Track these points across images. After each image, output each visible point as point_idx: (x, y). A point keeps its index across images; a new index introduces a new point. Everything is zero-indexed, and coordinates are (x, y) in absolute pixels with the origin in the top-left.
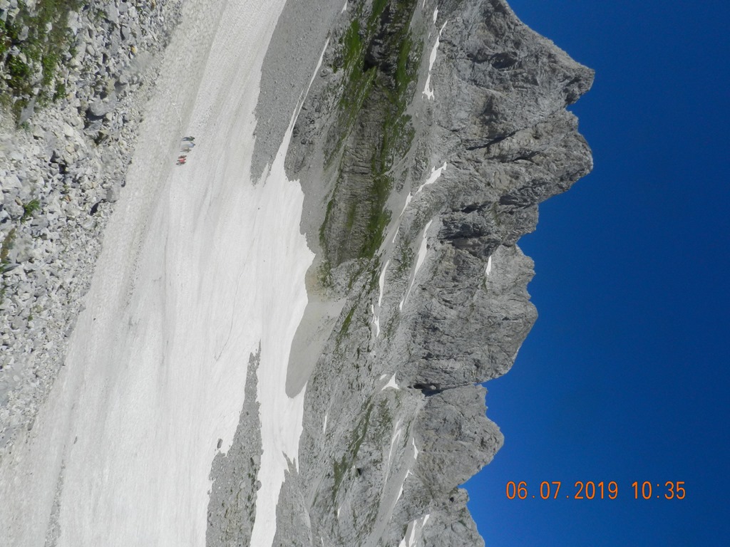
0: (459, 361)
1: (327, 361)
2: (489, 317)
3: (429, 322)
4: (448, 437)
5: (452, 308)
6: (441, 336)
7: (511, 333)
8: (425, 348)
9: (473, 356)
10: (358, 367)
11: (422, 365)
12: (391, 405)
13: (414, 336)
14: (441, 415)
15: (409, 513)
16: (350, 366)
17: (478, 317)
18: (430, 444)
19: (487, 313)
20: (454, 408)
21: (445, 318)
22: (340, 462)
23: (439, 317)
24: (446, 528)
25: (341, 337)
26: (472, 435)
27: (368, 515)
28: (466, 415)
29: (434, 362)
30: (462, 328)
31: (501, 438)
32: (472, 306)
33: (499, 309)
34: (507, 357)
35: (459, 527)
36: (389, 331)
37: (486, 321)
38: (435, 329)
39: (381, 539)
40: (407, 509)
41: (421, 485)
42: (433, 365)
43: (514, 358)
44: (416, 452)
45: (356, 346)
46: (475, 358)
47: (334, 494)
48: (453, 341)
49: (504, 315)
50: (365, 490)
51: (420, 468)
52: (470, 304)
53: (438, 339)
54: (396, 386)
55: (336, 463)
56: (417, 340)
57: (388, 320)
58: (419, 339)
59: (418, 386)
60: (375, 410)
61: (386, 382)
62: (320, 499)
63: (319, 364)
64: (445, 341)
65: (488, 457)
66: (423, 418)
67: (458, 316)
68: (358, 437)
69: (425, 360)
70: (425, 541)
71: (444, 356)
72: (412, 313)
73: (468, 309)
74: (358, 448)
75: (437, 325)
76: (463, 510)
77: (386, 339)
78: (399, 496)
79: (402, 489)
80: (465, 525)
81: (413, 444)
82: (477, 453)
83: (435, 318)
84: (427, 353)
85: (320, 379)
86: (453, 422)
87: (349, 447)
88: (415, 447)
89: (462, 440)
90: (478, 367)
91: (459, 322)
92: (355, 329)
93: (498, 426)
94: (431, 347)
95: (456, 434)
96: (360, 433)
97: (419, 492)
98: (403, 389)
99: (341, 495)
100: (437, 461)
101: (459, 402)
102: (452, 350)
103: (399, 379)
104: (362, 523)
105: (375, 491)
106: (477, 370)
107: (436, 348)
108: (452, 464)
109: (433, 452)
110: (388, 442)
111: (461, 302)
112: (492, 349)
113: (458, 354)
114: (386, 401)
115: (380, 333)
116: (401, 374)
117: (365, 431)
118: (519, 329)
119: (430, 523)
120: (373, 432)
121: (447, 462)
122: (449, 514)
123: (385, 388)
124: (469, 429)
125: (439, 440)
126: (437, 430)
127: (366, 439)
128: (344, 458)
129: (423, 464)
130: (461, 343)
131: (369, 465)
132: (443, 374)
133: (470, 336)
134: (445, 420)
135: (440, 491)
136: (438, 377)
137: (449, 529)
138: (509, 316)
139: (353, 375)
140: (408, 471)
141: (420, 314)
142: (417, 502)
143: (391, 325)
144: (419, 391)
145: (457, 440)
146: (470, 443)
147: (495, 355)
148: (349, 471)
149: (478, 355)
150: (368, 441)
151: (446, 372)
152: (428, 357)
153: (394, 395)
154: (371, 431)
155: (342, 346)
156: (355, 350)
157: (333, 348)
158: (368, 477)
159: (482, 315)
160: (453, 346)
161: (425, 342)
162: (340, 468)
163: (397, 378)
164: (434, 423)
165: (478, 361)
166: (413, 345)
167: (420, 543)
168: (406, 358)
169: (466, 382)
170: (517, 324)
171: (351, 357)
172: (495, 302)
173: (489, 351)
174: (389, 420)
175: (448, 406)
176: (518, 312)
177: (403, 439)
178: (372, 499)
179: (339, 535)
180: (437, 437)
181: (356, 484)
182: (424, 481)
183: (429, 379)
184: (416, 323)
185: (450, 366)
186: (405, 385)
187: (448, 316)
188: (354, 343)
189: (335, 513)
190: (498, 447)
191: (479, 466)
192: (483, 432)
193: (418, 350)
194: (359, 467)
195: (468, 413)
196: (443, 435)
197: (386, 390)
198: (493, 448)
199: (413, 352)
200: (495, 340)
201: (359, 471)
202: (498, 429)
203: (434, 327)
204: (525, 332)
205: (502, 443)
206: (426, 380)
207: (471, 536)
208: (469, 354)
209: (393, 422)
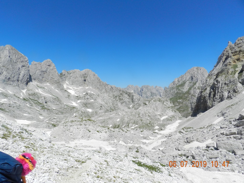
0: (21, 72)
1: (10, 114)
2: (8, 62)
3: (6, 80)
4: (45, 75)
5: (3, 73)
6: (12, 77)
7: (15, 55)
8: (15, 81)
9: (20, 68)
10: (14, 107)
11: (20, 82)
12: (30, 92)
13: (10, 84)
14: (39, 76)
15: (62, 89)
16: (13, 109)
17: (7, 65)
18: (47, 80)
19: (6, 62)
20: (37, 72)
21: (6, 75)
22: (41, 108)
23: (5, 77)
24: (71, 78)
25: (5, 111)
26: (46, 68)
27: (57, 101)
28: (40, 69)
29: (20, 79)
30: (10, 70)
31: (49, 60)
32: (3, 66)
33: (6, 59)
34: (22, 57)
35: (71, 75)
36: (6, 96)
37: (9, 63)
38: (9, 78)
39: (66, 97)
40: (61, 89)
41: (56, 85)
42: (21, 79)
43: (23, 55)
44: (48, 84)
45: (8, 107)
46: (21, 67)
47: (49, 110)
48: (14, 73)
49: (8, 57)
50: (51, 102)
51: (52, 84)
52: (2, 67)
53: (13, 78)
54: (25, 90)
55: (41, 109)
56: (12, 84)
57: (3, 97)
58: (12, 83)
59: (27, 84)
60: (31, 97)
61: (23, 93)
62: (49, 113)
63: (11, 116)
64: (14, 75)
65: (53, 65)
66: (39, 81)
67: (6, 71)
68: (37, 103)
69: (19, 81)
70: (73, 84)
71: (19, 76)
72: (2, 86)
73: (4, 68)
74: (40, 103)
75: (8, 78)
76: (67, 72)
77: (8, 97)
78: (58, 91)
79: (56, 90)
80: (71, 73)
81: (45, 84)
82: (51, 68)
83: (5, 78)
84: (17, 81)
85: (15, 116)
86: (41, 73)
87: (38, 105)
88: (46, 84)
89: (47, 71)
90: (24, 66)
91: (8, 71)
92: (3, 107)
93: (45, 60)
94: (15, 80)
95: (45, 73)
96: (36, 102)
97: (58, 86)
98: (27, 88)
99: (50, 108)
100: (51, 79)
101: (36, 70)
102: (17, 74)
103: (23, 89)
104: (58, 103)
105: (52, 99)
106: (25, 67)
107: (15, 78)
108: (53, 75)
109: (49, 80)
110: (41, 94)
111: (1, 70)
112: (19, 61)
113: (19, 72)
114: (29, 94)
115: (6, 99)
116: (22, 88)
117: (36, 100)
118: (14, 52)
119: (69, 82)
120: (36, 98)
121: (52, 77)
122: (68, 76)
123: (25, 94)
124: (44, 68)
125: (46, 77)
126: (43, 77)
127: (38, 100)
128: (41, 107)
129: (51, 83)
130: (15, 71)
131: (45, 100)
132: (24, 77)
133: (13, 68)
134: (40, 75)
135: (59, 80)
136: (25, 78)
137: (71, 77)
138: (9, 56)
139: (16, 108)
140: (52, 87)
141: (3, 82)
142: (60, 87)
143: (4, 96)
144: (29, 83)
145: (47, 73)
146: (48, 69)
147: (21, 61)
148: (45, 105)
149: (20, 66)
150: (39, 100)
151: (24, 76)
152: (18, 81)
153: (28, 91)
154: (36, 99)
155: (7, 110)
156: (9, 107)
157: (7, 113)
158: (48, 101)
159: (7, 64)
160: (16, 73)
161: (13, 81)
162: (43, 108)
163: (23, 90)
164: (41, 78)
165: (22, 66)
166: (13, 85)
167: (72, 86)
168: (17, 87)
169: (28, 71)
170: (12, 52)
171: (10, 108)
172: (3, 59)
173: (20, 62)
174: (34, 93)
175: (36, 73)
176: (8, 52)
177: (42, 89)
178: (53, 100)
179: (60, 109)
180: (45, 78)
181: (49, 104)
182: (56, 84)
183: (25, 81)
184: (6, 84)
185: (22, 75)
186: (26, 87)
187: (5, 74)
188: (7, 108)
189: (54, 109)
190: (51, 62)
191: (55, 68)
192: (46, 65)
193: (15, 83)
194: (45, 103)
195: (39, 68)
196: (45, 76)
197: (26, 93)
198: (51, 63)
199: (16, 85)
200: (16, 60)
201: (46, 102)
202: (46, 60)
203: (8, 79)
204: (15, 50)
205: (50, 60)
206: (25, 82)
207: (74, 72)
208: (19, 69)
209: (35, 92)
